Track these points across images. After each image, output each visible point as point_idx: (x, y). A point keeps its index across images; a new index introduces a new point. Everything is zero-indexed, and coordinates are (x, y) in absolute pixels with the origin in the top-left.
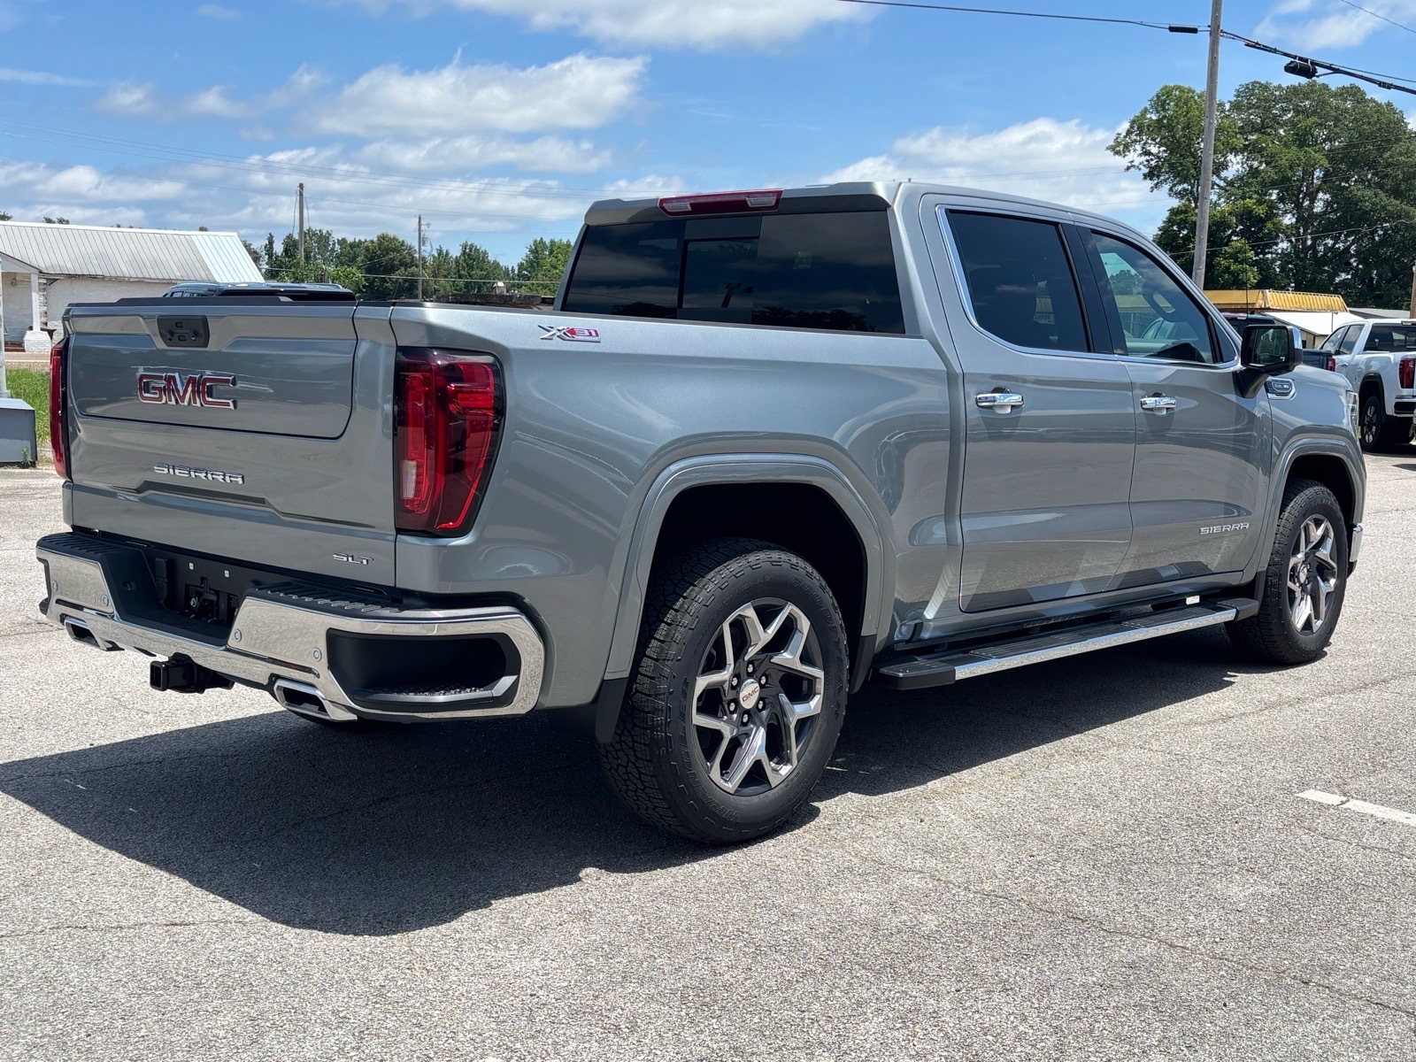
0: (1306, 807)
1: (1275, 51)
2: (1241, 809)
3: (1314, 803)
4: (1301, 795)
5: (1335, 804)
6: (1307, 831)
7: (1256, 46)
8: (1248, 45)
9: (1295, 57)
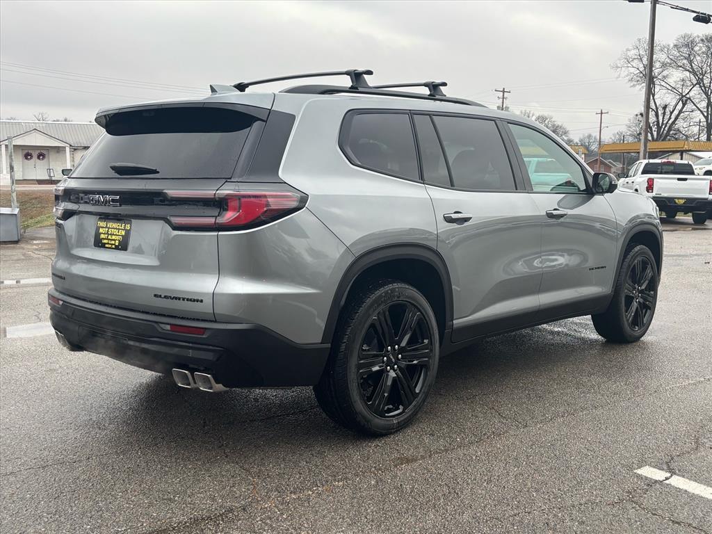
0: (639, 483)
1: (687, 10)
2: (592, 483)
3: (646, 478)
4: (639, 471)
5: (661, 479)
6: (634, 505)
7: (677, 8)
8: (672, 8)
9: (698, 13)
